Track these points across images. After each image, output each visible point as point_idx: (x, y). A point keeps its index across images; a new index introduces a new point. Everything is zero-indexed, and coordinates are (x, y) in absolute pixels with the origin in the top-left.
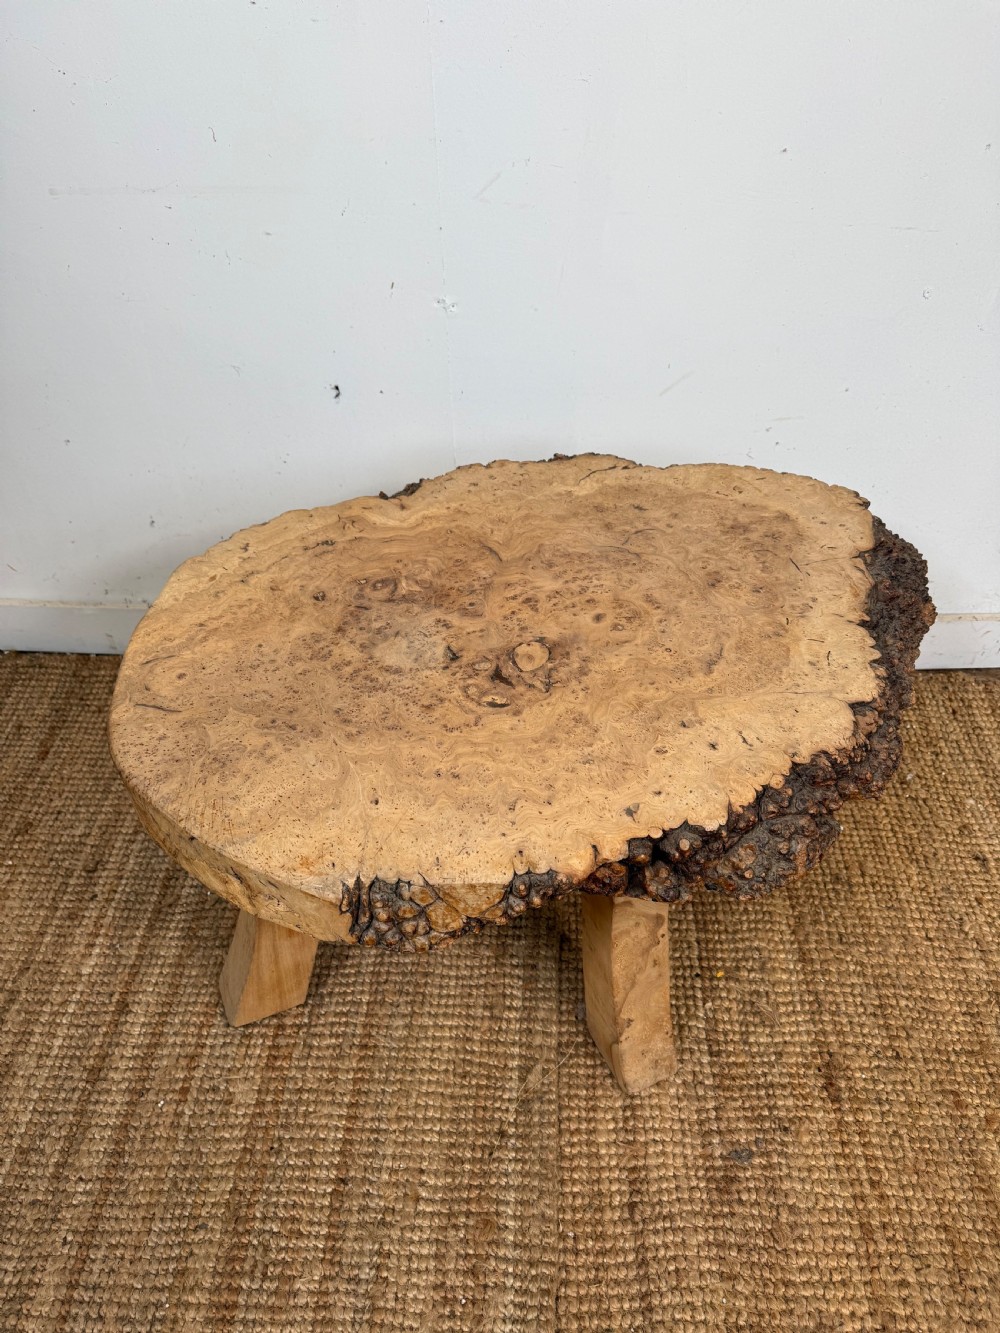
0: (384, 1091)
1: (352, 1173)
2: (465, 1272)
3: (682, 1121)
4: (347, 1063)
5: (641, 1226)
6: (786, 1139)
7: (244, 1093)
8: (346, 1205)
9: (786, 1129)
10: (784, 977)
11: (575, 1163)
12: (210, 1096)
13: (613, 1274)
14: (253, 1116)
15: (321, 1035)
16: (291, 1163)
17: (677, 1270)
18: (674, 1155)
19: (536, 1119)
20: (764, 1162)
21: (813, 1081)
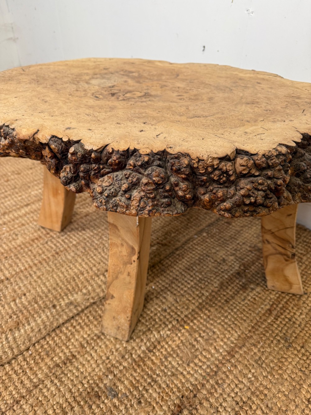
0: (46, 267)
1: (12, 279)
3: (108, 358)
4: (48, 254)
5: (51, 375)
6: (135, 405)
7: (20, 241)
9: (140, 402)
10: (213, 351)
13: (24, 379)
14: (14, 247)
15: (53, 243)
16: (5, 264)
17: (41, 402)
18: (91, 366)
20: (117, 404)
21: (174, 398)
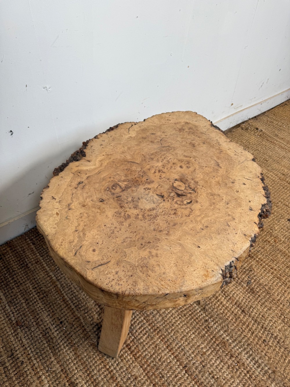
0: (171, 336)
1: (185, 363)
2: (230, 358)
3: (234, 285)
4: (155, 338)
5: (248, 314)
6: (253, 272)
7: (137, 371)
8: (192, 371)
9: (251, 270)
11: (225, 313)
12: (129, 382)
13: (254, 328)
14: (146, 374)
15: (141, 337)
16: (169, 375)
17: (262, 316)
18: (239, 293)
19: (210, 310)
20: (253, 280)
